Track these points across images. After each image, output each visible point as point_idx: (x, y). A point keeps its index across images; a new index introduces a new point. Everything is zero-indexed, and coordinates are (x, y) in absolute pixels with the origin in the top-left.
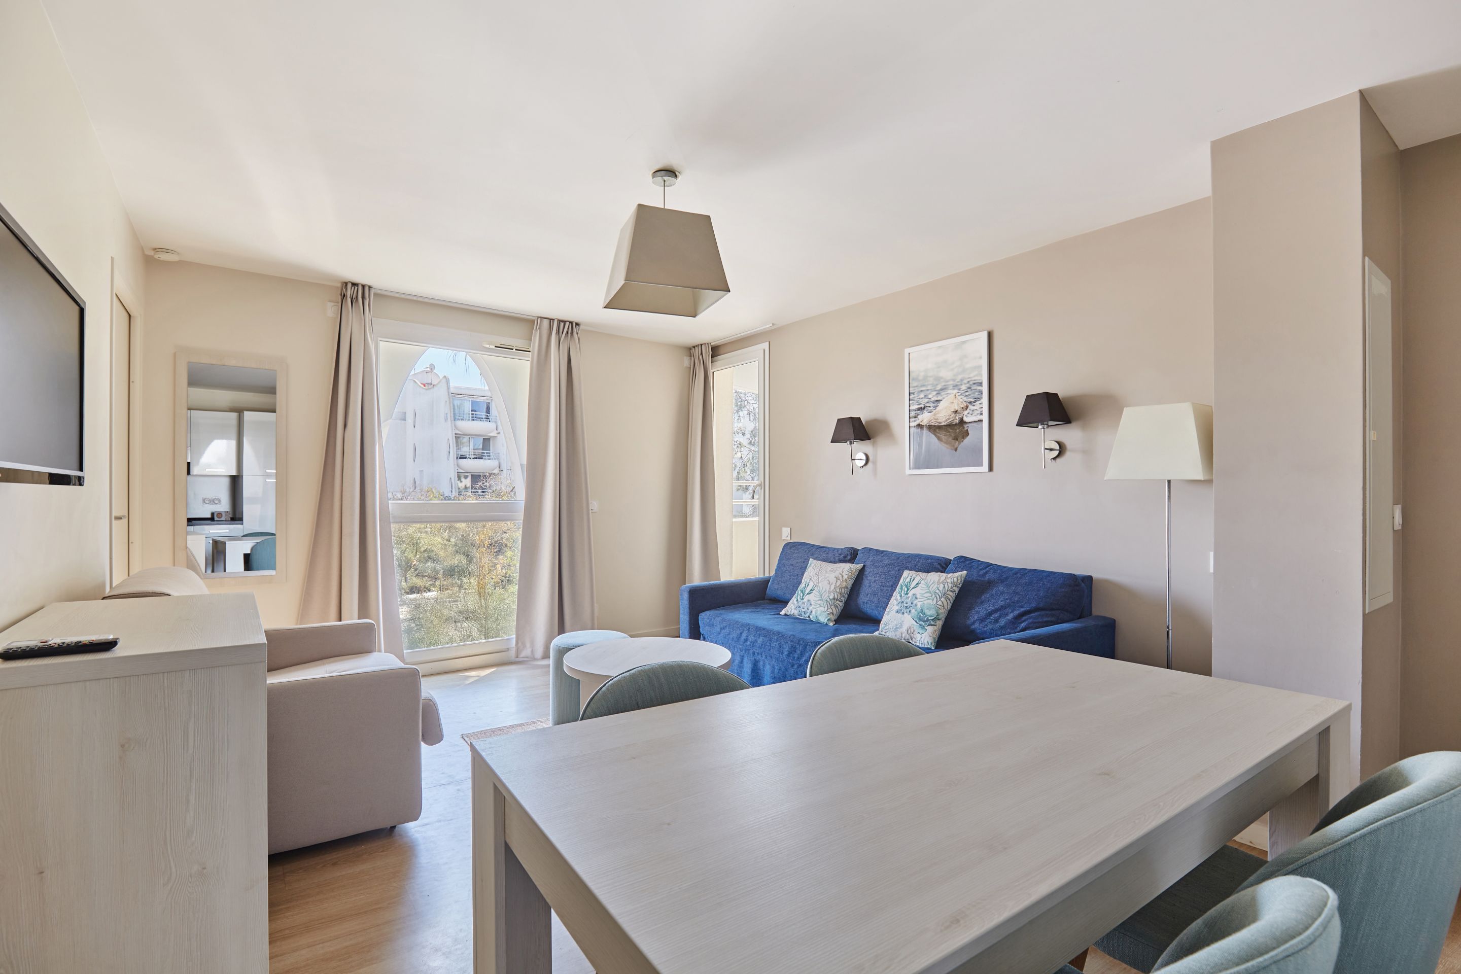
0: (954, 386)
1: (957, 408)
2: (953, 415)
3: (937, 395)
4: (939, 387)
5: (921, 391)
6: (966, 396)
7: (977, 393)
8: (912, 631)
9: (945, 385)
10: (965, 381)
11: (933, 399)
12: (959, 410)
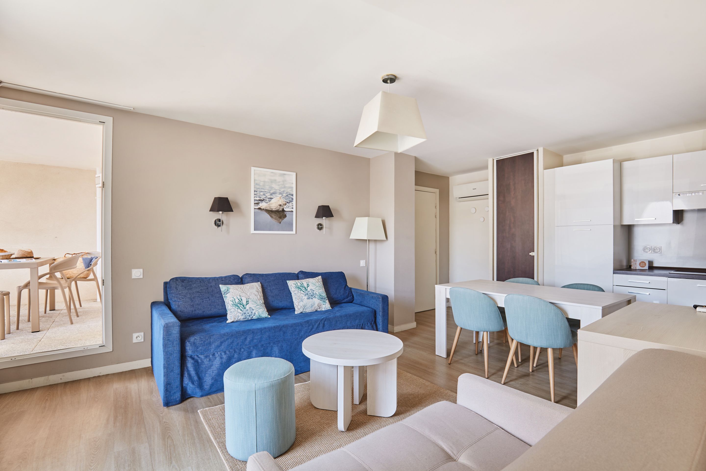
0: (279, 193)
1: (281, 204)
2: (279, 207)
3: (271, 195)
4: (272, 192)
5: (262, 191)
6: (286, 199)
7: (291, 199)
8: (321, 305)
9: (275, 192)
10: (285, 192)
11: (268, 197)
12: (282, 205)
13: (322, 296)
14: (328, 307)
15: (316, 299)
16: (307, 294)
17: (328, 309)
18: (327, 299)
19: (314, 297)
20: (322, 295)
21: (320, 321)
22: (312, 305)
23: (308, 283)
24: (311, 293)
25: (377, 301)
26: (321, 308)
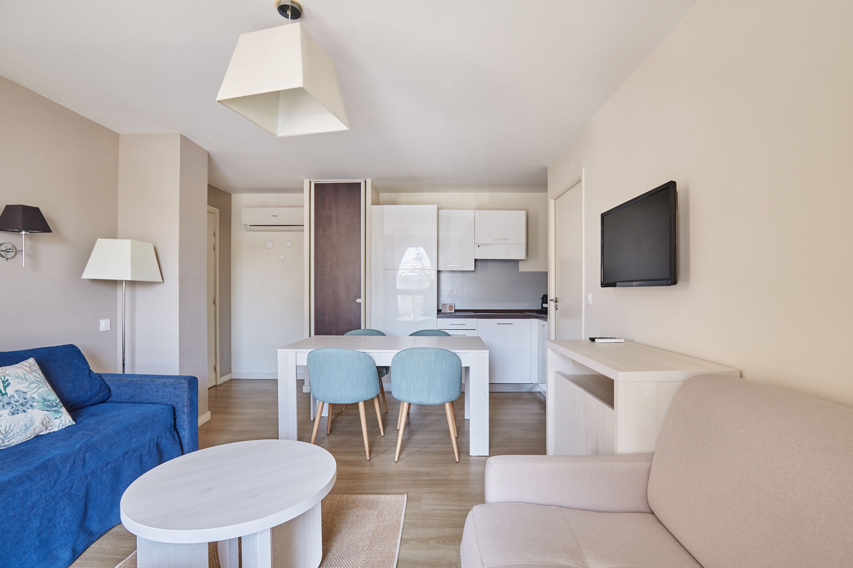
8: (48, 420)
13: (49, 401)
14: (68, 422)
15: (36, 409)
16: (8, 404)
17: (67, 426)
18: (61, 404)
19: (29, 406)
20: (49, 398)
21: (76, 456)
22: (25, 425)
23: (4, 376)
24: (19, 400)
25: (176, 389)
26: (50, 428)
